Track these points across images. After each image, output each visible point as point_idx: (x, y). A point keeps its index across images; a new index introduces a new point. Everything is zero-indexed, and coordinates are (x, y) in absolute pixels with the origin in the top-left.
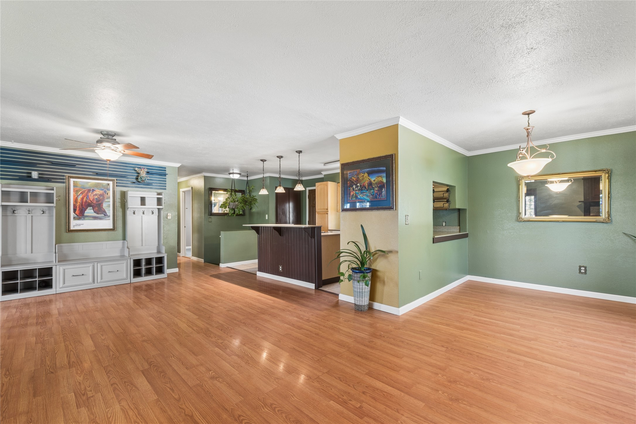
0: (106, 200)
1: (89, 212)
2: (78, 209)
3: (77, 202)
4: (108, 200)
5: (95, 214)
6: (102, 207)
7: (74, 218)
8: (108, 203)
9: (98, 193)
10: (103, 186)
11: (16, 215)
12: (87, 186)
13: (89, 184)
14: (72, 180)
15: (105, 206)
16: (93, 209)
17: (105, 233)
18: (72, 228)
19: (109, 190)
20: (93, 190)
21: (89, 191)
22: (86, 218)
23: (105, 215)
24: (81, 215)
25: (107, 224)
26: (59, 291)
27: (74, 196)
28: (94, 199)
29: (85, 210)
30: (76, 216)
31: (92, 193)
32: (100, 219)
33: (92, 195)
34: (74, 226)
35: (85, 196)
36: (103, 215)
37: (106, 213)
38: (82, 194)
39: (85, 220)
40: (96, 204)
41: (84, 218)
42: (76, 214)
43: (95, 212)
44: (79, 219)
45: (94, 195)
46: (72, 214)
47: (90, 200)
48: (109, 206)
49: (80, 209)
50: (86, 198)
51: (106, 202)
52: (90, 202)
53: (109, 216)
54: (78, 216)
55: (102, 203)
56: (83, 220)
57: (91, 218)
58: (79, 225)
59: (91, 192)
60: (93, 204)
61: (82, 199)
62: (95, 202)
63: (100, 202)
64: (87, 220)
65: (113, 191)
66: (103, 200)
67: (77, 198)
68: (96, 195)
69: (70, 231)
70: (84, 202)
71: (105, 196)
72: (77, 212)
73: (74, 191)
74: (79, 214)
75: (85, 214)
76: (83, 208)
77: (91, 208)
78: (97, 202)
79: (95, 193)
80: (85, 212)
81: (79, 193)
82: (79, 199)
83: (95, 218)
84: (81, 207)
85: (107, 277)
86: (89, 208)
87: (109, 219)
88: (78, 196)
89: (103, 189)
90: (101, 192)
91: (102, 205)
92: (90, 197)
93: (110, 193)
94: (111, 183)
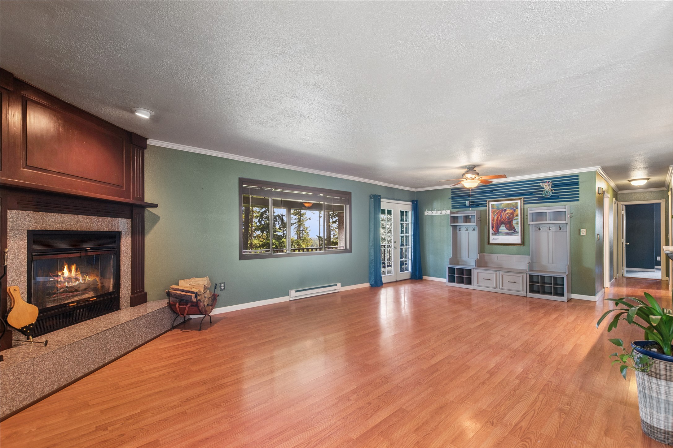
0: (515, 218)
1: (503, 228)
2: (494, 226)
3: (494, 221)
4: (517, 218)
5: (507, 230)
6: (512, 224)
7: (492, 234)
8: (517, 220)
9: (509, 212)
10: (513, 205)
11: (461, 231)
12: (501, 207)
13: (502, 205)
14: (491, 203)
15: (515, 223)
16: (505, 226)
17: (515, 247)
18: (491, 242)
19: (518, 208)
20: (505, 210)
21: (502, 210)
22: (501, 234)
23: (514, 231)
24: (497, 232)
25: (516, 239)
26: (475, 288)
27: (492, 216)
28: (506, 217)
29: (500, 227)
30: (493, 232)
31: (504, 213)
32: (511, 234)
33: (504, 214)
34: (492, 240)
35: (499, 216)
36: (513, 231)
37: (515, 229)
38: (497, 214)
39: (499, 235)
40: (507, 222)
41: (499, 234)
42: (493, 231)
43: (507, 229)
44: (495, 234)
45: (506, 215)
46: (491, 231)
47: (503, 219)
48: (518, 223)
49: (496, 226)
50: (500, 217)
51: (515, 219)
52: (503, 220)
53: (518, 232)
54: (495, 232)
55: (512, 221)
56: (498, 235)
57: (504, 234)
58: (496, 239)
59: (504, 211)
60: (505, 222)
61: (498, 218)
62: (506, 220)
63: (510, 220)
64: (501, 235)
65: (521, 209)
66: (513, 218)
67: (494, 218)
68: (507, 214)
69: (490, 244)
70: (499, 220)
71: (514, 214)
72: (494, 229)
73: (492, 213)
74: (495, 230)
75: (500, 231)
76: (498, 225)
77: (504, 225)
78: (508, 219)
79: (507, 212)
80: (500, 229)
81: (495, 213)
82: (495, 218)
83: (507, 234)
84: (497, 225)
85: (507, 285)
86: (502, 225)
87: (518, 235)
88: (494, 216)
89: (512, 208)
90: (511, 211)
91: (512, 223)
92: (503, 216)
93: (518, 211)
94: (519, 202)
